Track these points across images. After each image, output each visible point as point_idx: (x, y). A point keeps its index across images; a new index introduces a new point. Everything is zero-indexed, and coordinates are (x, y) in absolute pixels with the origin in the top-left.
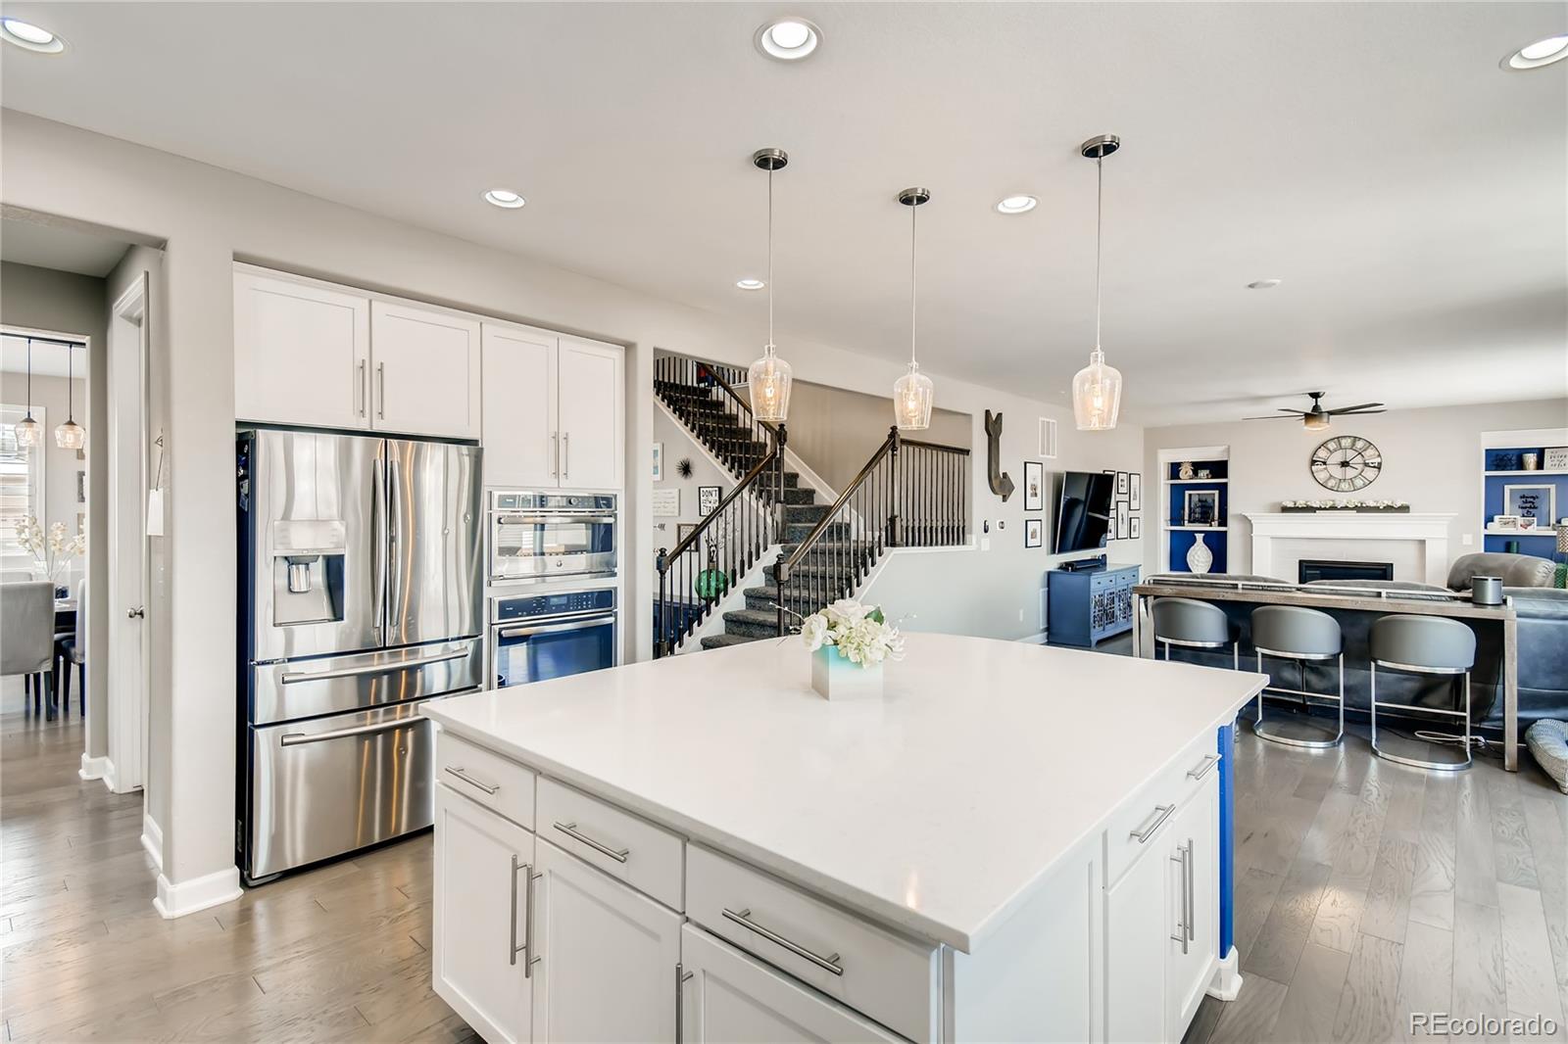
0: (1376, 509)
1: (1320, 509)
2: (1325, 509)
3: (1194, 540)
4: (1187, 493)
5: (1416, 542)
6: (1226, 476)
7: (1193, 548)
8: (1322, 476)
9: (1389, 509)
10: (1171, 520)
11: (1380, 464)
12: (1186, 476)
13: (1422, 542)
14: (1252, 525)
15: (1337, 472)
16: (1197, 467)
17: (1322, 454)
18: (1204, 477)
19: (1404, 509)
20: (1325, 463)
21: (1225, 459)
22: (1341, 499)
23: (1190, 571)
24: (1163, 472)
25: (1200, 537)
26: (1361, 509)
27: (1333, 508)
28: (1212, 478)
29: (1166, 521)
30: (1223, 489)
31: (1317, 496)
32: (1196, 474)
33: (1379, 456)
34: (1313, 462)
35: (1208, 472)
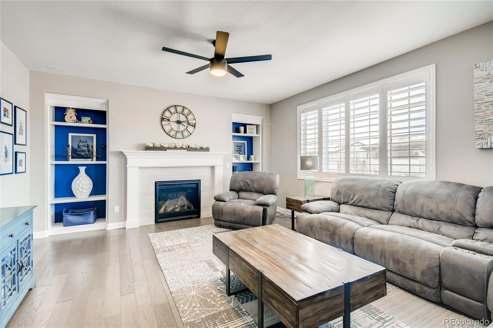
0: (195, 149)
1: (169, 148)
2: (171, 148)
3: (77, 172)
4: (70, 135)
5: (210, 167)
6: (105, 123)
7: (76, 178)
8: (167, 128)
9: (201, 149)
10: (56, 156)
11: (195, 124)
12: (70, 120)
13: (213, 168)
14: (126, 159)
15: (175, 126)
16: (80, 113)
17: (167, 114)
18: (86, 122)
19: (207, 149)
20: (169, 120)
21: (103, 109)
22: (179, 143)
23: (74, 196)
24: (49, 114)
25: (82, 169)
26: (189, 149)
27: (175, 148)
28: (92, 123)
29: (52, 156)
30: (102, 134)
31: (167, 141)
32: (79, 119)
33: (195, 119)
34: (163, 119)
35: (89, 119)
